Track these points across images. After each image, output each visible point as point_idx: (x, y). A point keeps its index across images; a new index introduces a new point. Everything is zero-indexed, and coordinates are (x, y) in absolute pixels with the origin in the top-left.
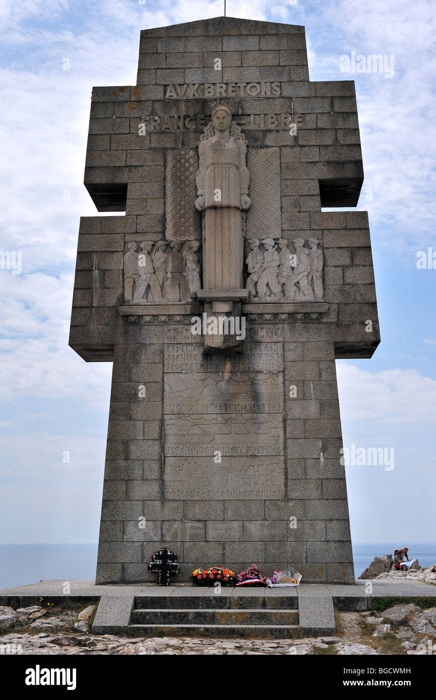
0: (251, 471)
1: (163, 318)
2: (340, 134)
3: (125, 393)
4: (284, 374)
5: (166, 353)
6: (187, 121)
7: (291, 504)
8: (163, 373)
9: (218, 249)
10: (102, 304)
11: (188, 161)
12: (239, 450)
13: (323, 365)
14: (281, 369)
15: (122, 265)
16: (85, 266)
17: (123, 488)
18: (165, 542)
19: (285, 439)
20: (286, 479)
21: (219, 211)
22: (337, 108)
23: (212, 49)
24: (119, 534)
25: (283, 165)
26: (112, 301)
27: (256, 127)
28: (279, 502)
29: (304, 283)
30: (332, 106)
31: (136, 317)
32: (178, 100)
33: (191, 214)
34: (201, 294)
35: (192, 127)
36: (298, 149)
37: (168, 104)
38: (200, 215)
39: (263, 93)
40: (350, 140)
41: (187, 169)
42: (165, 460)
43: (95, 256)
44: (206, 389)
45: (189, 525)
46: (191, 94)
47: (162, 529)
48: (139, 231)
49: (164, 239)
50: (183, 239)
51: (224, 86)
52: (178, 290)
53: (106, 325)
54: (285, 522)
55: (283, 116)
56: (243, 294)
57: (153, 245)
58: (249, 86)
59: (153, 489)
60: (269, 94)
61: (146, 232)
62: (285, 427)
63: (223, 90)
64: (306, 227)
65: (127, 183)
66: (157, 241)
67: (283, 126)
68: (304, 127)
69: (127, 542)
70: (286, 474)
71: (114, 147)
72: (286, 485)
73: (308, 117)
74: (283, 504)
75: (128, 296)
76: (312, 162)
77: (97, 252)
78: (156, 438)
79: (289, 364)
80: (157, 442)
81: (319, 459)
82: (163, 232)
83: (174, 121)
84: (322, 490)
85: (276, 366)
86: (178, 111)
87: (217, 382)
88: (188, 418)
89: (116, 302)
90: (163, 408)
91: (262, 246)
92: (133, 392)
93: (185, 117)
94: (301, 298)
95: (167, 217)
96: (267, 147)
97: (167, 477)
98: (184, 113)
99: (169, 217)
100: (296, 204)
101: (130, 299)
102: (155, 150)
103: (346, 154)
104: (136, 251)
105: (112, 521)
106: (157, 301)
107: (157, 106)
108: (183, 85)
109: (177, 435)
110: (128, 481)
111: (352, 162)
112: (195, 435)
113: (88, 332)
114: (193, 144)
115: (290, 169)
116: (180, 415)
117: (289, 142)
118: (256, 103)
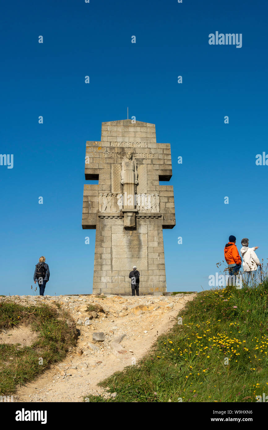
1: (111, 217)
3: (100, 239)
5: (112, 228)
7: (149, 271)
8: (111, 234)
10: (92, 212)
11: (118, 168)
12: (134, 256)
13: (159, 232)
14: (147, 233)
15: (98, 200)
18: (113, 282)
19: (148, 253)
20: (148, 264)
21: (129, 185)
22: (165, 152)
23: (126, 130)
24: (99, 280)
25: (148, 170)
26: (95, 212)
27: (139, 158)
28: (146, 271)
30: (163, 152)
31: (103, 216)
32: (114, 148)
33: (119, 185)
34: (123, 210)
35: (119, 156)
36: (152, 165)
37: (112, 148)
38: (122, 185)
39: (142, 146)
40: (168, 163)
41: (118, 170)
42: (112, 259)
43: (89, 197)
44: (125, 238)
45: (120, 277)
46: (119, 145)
47: (112, 279)
48: (103, 190)
49: (111, 192)
50: (117, 193)
51: (129, 143)
52: (116, 208)
53: (93, 219)
54: (148, 276)
55: (148, 154)
56: (136, 210)
57: (108, 194)
58: (137, 143)
59: (109, 267)
60: (143, 147)
61: (106, 190)
62: (148, 249)
63: (129, 145)
64: (155, 190)
65: (99, 174)
66: (109, 193)
67: (148, 157)
68: (155, 158)
69: (102, 282)
70: (148, 263)
71: (94, 162)
72: (148, 266)
73: (156, 155)
75: (100, 210)
76: (157, 170)
79: (149, 231)
80: (110, 254)
81: (157, 258)
82: (111, 190)
83: (113, 154)
84: (158, 268)
85: (145, 231)
86: (115, 151)
87: (128, 236)
88: (119, 247)
89: (97, 212)
90: (111, 244)
92: (102, 239)
93: (117, 153)
94: (152, 212)
96: (143, 164)
97: (113, 264)
99: (112, 186)
100: (152, 183)
101: (101, 211)
102: (108, 163)
103: (167, 167)
104: (102, 196)
105: (97, 276)
106: (109, 212)
107: (108, 149)
108: (116, 142)
109: (116, 252)
110: (101, 265)
111: (169, 170)
112: (121, 252)
113: (88, 221)
114: (120, 162)
115: (150, 171)
116: (117, 246)
117: (150, 163)
118: (139, 150)
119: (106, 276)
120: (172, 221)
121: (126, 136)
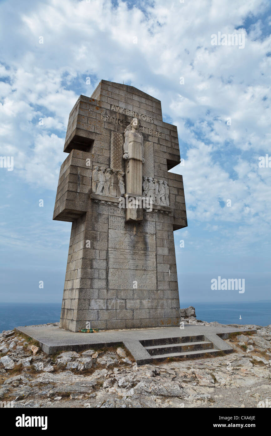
0: (144, 277)
1: (110, 203)
2: (173, 144)
3: (91, 236)
4: (156, 235)
5: (110, 219)
6: (119, 121)
7: (159, 292)
8: (108, 228)
9: (135, 177)
10: (82, 191)
11: (120, 138)
12: (139, 267)
13: (169, 233)
14: (155, 233)
15: (91, 175)
16: (74, 172)
17: (90, 282)
18: (108, 309)
19: (157, 263)
20: (157, 281)
22: (172, 134)
23: (129, 97)
24: (87, 306)
25: (155, 150)
26: (86, 191)
27: (145, 132)
28: (154, 291)
29: (163, 198)
30: (170, 133)
31: (98, 200)
32: (115, 113)
33: (121, 160)
35: (121, 124)
36: (159, 145)
37: (112, 112)
38: (125, 161)
39: (147, 120)
40: (176, 147)
41: (119, 141)
42: (108, 270)
44: (126, 238)
45: (119, 301)
46: (121, 111)
47: (107, 303)
48: (99, 162)
49: (110, 168)
51: (133, 113)
52: (116, 191)
53: (83, 202)
54: (157, 300)
55: (154, 131)
57: (106, 170)
58: (142, 116)
59: (103, 284)
60: (149, 121)
61: (103, 163)
62: (156, 258)
64: (163, 176)
65: (94, 140)
66: (107, 168)
67: (154, 135)
68: (161, 138)
69: (91, 310)
70: (157, 279)
71: (89, 122)
72: (157, 283)
73: (163, 134)
74: (156, 292)
75: (94, 190)
76: (164, 152)
77: (80, 167)
78: (105, 259)
79: (158, 231)
80: (105, 261)
81: (168, 272)
82: (109, 165)
83: (114, 120)
84: (170, 286)
85: (153, 231)
86: (116, 116)
87: (131, 235)
88: (119, 251)
89: (89, 192)
90: (108, 245)
91: (148, 180)
92: (95, 236)
93: (119, 120)
94: (162, 204)
95: (111, 159)
96: (149, 141)
97: (109, 278)
98: (118, 118)
99: (112, 159)
100: (159, 166)
101: (95, 191)
102: (106, 129)
103: (175, 153)
104: (98, 170)
105: (84, 299)
106: (107, 195)
107: (108, 112)
108: (118, 107)
109: (114, 258)
110: (92, 279)
111: (177, 156)
112: (121, 259)
113: (75, 204)
114: (122, 131)
115: (157, 152)
116: (115, 249)
117: (157, 142)
118: (145, 123)
119: (99, 298)
120: (184, 220)
121: (129, 103)
